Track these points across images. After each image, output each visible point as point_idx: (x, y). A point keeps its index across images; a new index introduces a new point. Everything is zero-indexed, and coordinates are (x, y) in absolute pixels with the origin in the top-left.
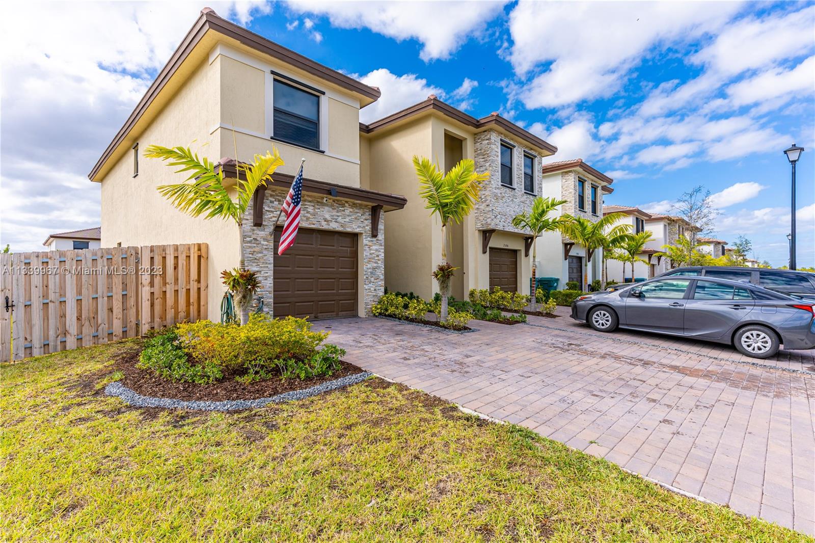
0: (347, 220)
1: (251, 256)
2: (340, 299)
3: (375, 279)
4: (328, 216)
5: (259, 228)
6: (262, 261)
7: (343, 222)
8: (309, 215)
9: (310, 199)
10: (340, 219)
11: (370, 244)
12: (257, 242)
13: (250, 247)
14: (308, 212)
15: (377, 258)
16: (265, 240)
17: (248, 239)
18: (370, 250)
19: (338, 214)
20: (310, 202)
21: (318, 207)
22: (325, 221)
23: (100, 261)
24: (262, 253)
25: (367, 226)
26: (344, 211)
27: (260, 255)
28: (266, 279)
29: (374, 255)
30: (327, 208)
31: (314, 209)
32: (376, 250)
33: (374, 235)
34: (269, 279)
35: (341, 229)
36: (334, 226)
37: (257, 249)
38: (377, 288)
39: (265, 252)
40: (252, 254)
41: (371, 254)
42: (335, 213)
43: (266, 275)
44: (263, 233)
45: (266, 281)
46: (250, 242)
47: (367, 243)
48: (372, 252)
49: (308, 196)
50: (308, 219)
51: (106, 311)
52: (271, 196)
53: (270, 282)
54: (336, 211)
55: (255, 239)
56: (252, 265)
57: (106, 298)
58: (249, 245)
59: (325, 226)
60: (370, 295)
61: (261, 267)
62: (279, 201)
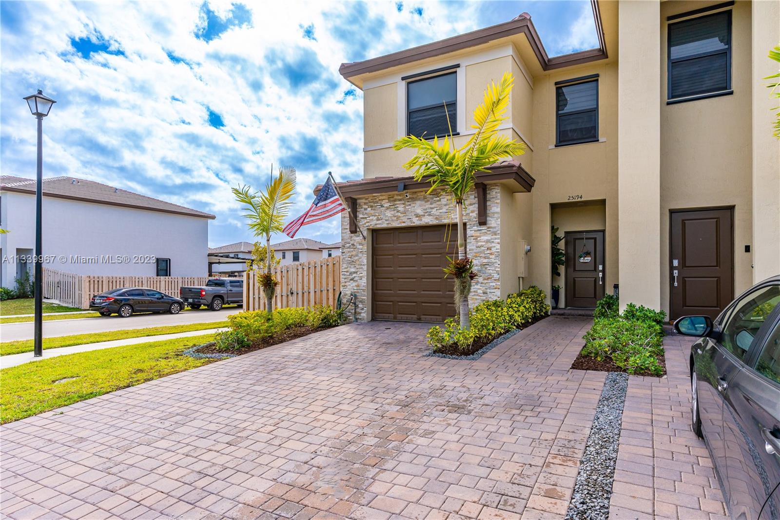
0: (444, 210)
1: (349, 259)
2: (448, 301)
3: (485, 279)
4: (419, 211)
5: (356, 234)
6: (358, 263)
7: (439, 214)
8: (399, 214)
9: (399, 197)
10: (434, 211)
11: (478, 234)
12: (355, 247)
13: (349, 252)
14: (398, 211)
15: (488, 252)
16: (360, 244)
17: (348, 245)
18: (478, 242)
19: (433, 206)
20: (400, 200)
21: (409, 203)
22: (417, 217)
23: (324, 266)
24: (358, 256)
25: (472, 212)
26: (440, 200)
27: (356, 258)
28: (361, 279)
29: (483, 248)
30: (418, 203)
31: (405, 207)
32: (488, 241)
33: (483, 222)
34: (363, 279)
35: (435, 222)
36: (428, 220)
37: (354, 253)
38: (488, 291)
39: (360, 255)
40: (351, 258)
41: (478, 247)
42: (428, 205)
43: (361, 275)
44: (359, 238)
45: (361, 281)
46: (349, 247)
47: (473, 233)
48: (480, 244)
49: (397, 195)
50: (398, 218)
51: (326, 299)
52: (365, 204)
53: (363, 282)
54: (429, 203)
55: (353, 245)
56: (350, 267)
57: (326, 291)
58: (349, 250)
59: (416, 222)
60: (476, 299)
61: (357, 269)
62: (372, 207)
